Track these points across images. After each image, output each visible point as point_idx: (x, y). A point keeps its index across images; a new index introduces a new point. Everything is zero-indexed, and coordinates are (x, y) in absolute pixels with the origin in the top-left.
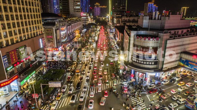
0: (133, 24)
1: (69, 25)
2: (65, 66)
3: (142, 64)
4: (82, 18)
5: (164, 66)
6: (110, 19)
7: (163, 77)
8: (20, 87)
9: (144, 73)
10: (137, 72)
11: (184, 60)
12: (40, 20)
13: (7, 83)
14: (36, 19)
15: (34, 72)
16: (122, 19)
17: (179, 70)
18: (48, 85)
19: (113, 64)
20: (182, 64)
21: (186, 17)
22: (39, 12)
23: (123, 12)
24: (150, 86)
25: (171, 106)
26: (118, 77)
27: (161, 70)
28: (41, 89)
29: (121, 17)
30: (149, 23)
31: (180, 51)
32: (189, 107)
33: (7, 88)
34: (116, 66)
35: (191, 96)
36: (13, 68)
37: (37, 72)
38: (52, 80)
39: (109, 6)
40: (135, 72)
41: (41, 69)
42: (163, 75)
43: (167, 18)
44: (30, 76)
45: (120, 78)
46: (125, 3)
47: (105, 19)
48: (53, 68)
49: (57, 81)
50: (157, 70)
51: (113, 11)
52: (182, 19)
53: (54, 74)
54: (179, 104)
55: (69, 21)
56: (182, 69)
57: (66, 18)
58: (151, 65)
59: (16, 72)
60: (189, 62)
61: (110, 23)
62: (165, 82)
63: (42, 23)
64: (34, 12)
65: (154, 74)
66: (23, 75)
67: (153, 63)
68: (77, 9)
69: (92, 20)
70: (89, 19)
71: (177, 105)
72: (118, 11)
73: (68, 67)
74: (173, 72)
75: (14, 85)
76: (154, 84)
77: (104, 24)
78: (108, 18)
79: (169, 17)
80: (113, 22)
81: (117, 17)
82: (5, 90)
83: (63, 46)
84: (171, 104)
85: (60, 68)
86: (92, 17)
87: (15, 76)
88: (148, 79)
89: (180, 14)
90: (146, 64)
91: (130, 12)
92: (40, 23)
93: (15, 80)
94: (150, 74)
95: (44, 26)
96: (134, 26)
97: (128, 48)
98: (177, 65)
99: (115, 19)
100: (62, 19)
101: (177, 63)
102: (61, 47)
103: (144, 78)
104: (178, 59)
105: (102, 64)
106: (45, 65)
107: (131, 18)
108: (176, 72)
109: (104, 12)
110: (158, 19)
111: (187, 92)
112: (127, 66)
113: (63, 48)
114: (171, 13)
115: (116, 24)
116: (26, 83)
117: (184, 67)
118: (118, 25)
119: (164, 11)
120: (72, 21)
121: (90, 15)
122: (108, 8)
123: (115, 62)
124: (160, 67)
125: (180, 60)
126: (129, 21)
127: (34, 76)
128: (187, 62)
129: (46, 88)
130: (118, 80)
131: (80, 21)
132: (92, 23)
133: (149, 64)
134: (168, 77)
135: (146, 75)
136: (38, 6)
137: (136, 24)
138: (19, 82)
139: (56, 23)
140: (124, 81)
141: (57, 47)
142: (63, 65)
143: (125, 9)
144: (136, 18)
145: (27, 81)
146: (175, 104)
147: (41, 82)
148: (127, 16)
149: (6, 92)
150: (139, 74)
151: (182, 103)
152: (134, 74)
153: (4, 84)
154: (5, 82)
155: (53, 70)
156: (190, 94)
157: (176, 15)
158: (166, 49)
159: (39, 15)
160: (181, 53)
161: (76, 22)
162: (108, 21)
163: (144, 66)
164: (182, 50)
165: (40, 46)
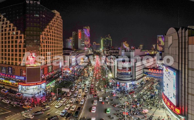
0: (116, 54)
1: (78, 55)
2: (73, 80)
3: (123, 78)
4: (86, 51)
5: (136, 77)
6: (102, 51)
7: (137, 83)
8: (46, 87)
9: (125, 83)
10: (121, 83)
11: (145, 72)
12: (62, 52)
13: (40, 83)
14: (60, 51)
15: (55, 81)
16: (109, 51)
17: (144, 78)
18: (61, 90)
19: (105, 79)
20: (145, 75)
21: (142, 50)
22: (62, 47)
23: (110, 47)
24: (130, 90)
25: (144, 98)
26: (109, 87)
27: (135, 80)
28: (57, 91)
29: (109, 50)
30: (125, 54)
31: (142, 68)
32: (153, 95)
33: (39, 86)
34: (107, 80)
35: (152, 90)
36: (44, 77)
37: (56, 81)
38: (64, 87)
39: (101, 44)
40: (119, 83)
41: (59, 80)
42: (136, 83)
43: (134, 51)
44: (52, 82)
45: (110, 87)
46: (110, 42)
47: (99, 51)
48: (66, 80)
49: (67, 88)
50: (132, 80)
51: (104, 47)
52: (141, 51)
53: (65, 83)
54: (147, 95)
55: (78, 52)
56: (145, 77)
57: (76, 51)
58: (129, 78)
59: (45, 79)
60: (148, 73)
61: (103, 54)
62: (138, 86)
63: (63, 53)
64: (59, 47)
65: (131, 83)
66: (48, 81)
67: (130, 77)
68: (82, 46)
69: (91, 52)
70: (90, 51)
71: (147, 96)
72: (107, 47)
73: (75, 80)
74: (141, 80)
75: (43, 85)
76: (132, 88)
77: (99, 54)
78: (101, 51)
79: (135, 50)
80: (104, 53)
81: (106, 50)
82: (39, 87)
83: (73, 67)
84: (144, 97)
85: (70, 81)
86: (91, 50)
87: (45, 81)
88: (128, 86)
89: (139, 49)
90: (126, 78)
91: (114, 47)
92: (62, 53)
93: (44, 83)
94: (129, 83)
95: (63, 55)
96: (116, 55)
97: (114, 69)
98: (142, 76)
99: (105, 52)
100: (74, 52)
101: (142, 74)
102: (71, 68)
103: (126, 86)
104: (143, 72)
105: (98, 81)
106: (61, 78)
107: (115, 51)
108: (143, 79)
109: (98, 47)
110: (129, 51)
111: (150, 88)
112: (114, 80)
113: (73, 69)
114: (135, 48)
115: (106, 54)
116: (49, 86)
117: (146, 76)
118: (107, 55)
119: (132, 47)
120: (79, 52)
121: (90, 49)
122: (100, 45)
123: (106, 78)
124: (134, 78)
125: (144, 73)
126: (114, 53)
127: (54, 83)
128: (147, 73)
129: (60, 91)
130: (109, 89)
131: (84, 52)
132: (91, 54)
133: (128, 78)
134: (139, 83)
135: (126, 84)
136: (62, 45)
137: (117, 54)
138: (46, 85)
139: (70, 54)
140: (113, 89)
141: (69, 68)
142: (72, 79)
143: (110, 45)
144: (117, 51)
145: (50, 85)
146: (146, 96)
147: (57, 87)
148: (112, 50)
149: (39, 88)
150: (122, 84)
151: (149, 94)
152: (119, 84)
153: (39, 84)
154: (39, 83)
155: (65, 81)
156: (152, 89)
157: (138, 49)
158: (136, 68)
159: (62, 49)
160: (143, 69)
161: (81, 53)
162: (101, 53)
163: (125, 79)
164: (144, 67)
165: (60, 66)
